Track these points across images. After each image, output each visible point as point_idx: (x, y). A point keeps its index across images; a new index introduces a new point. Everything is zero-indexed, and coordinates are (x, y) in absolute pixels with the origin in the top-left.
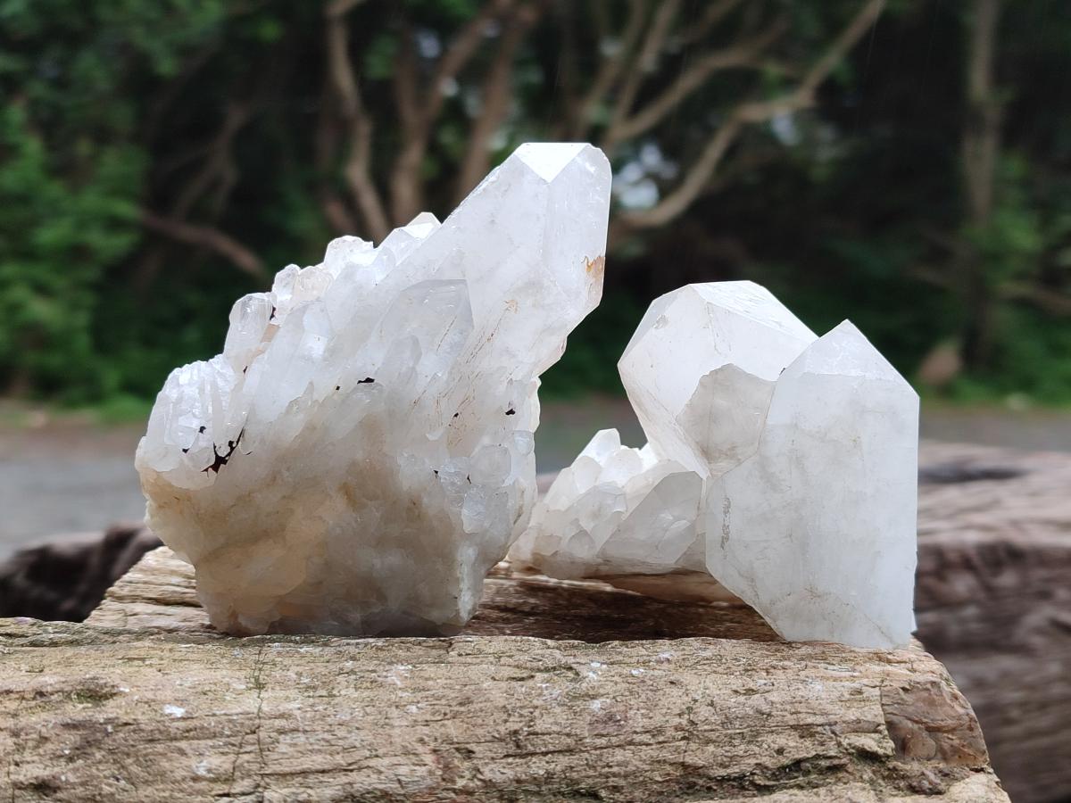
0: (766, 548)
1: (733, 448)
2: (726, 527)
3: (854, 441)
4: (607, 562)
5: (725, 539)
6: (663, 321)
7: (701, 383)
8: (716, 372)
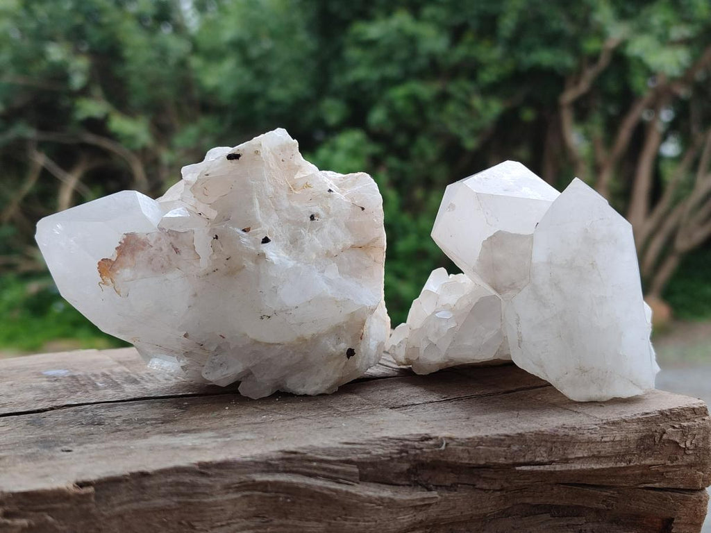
0: (547, 345)
1: (513, 284)
2: (519, 333)
3: (592, 264)
4: (451, 360)
5: (520, 342)
6: (452, 207)
7: (483, 246)
8: (491, 238)
